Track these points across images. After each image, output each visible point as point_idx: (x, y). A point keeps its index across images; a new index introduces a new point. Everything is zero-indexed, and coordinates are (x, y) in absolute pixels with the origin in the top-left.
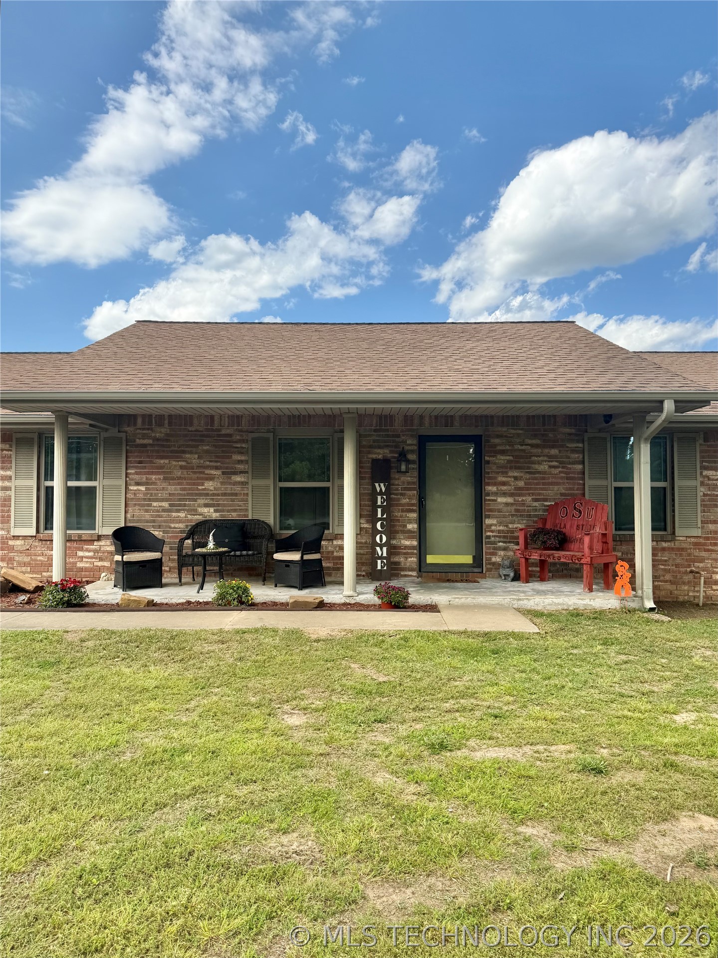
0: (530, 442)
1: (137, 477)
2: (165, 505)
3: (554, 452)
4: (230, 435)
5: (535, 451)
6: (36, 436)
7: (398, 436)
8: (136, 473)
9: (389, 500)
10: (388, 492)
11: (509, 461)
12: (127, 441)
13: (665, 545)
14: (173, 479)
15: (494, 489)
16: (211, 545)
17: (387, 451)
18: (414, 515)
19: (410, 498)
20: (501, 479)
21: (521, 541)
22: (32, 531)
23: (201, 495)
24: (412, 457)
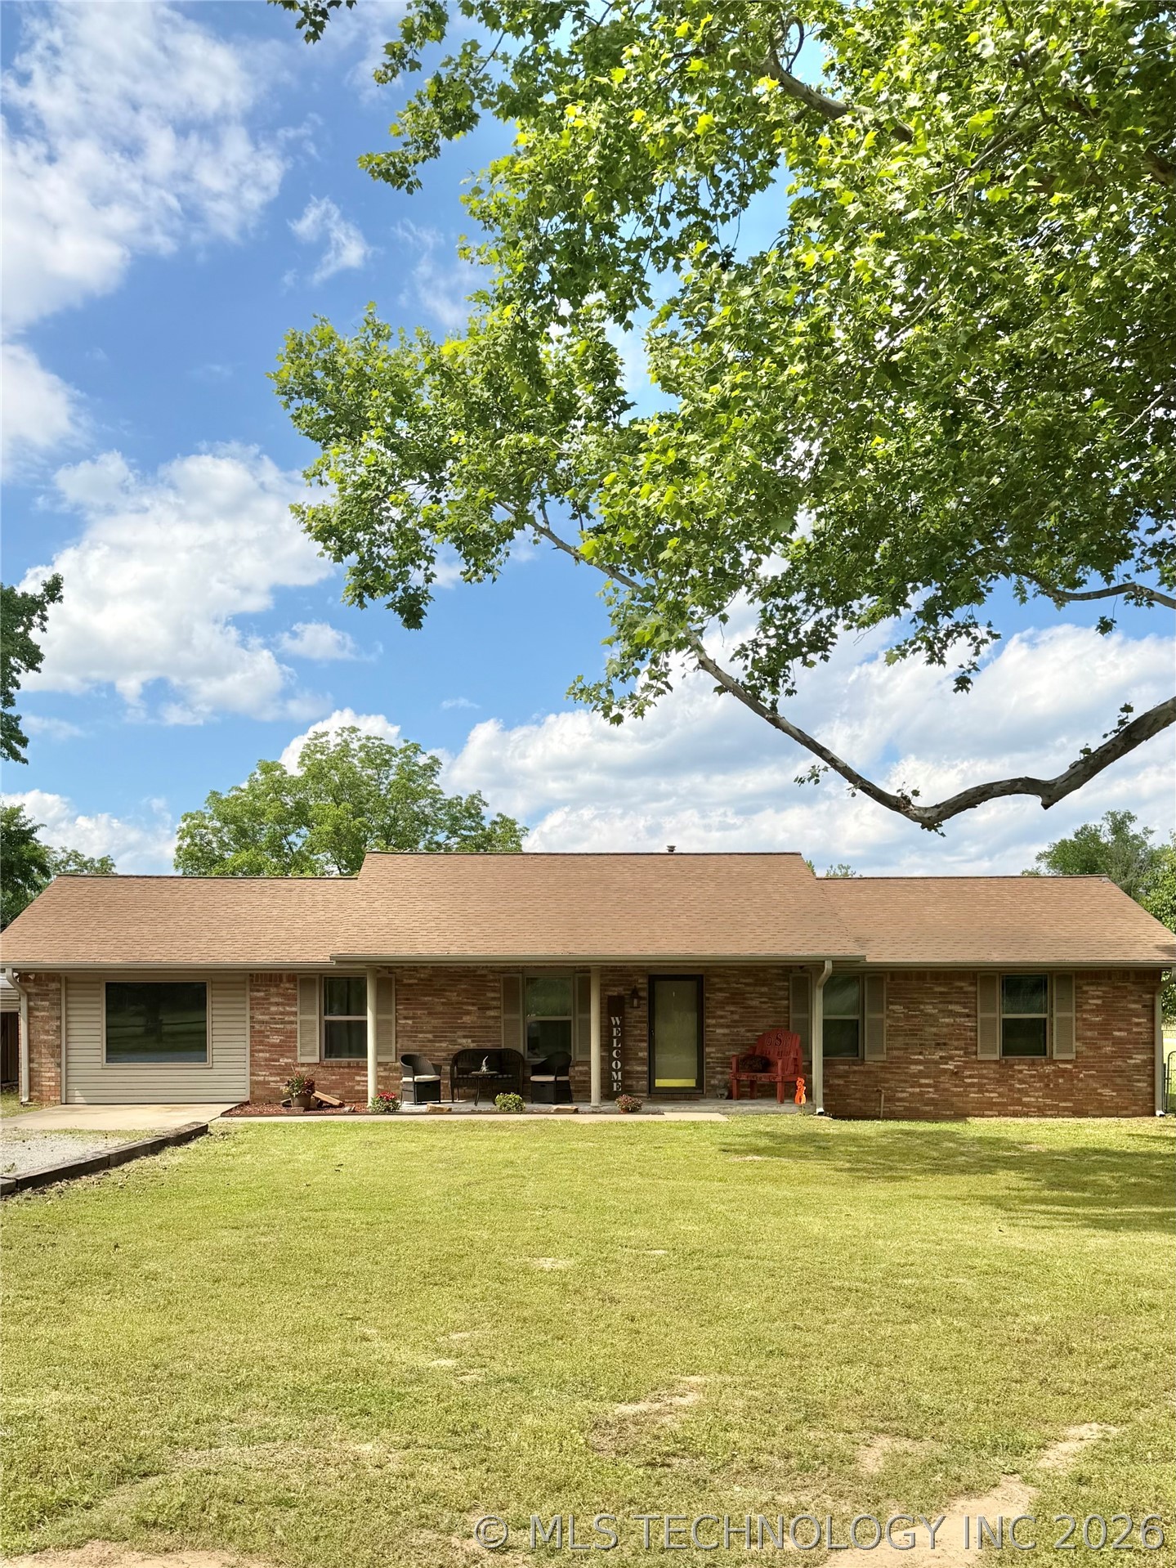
0: (742, 980)
1: (405, 1012)
2: (430, 1036)
3: (764, 989)
4: (485, 976)
5: (748, 989)
6: (317, 977)
7: (631, 976)
8: (405, 1009)
9: (623, 1031)
10: (622, 1025)
11: (726, 998)
12: (396, 981)
13: (856, 1068)
14: (436, 1014)
15: (714, 1022)
16: (484, 1069)
17: (621, 989)
18: (645, 1045)
19: (641, 1030)
20: (720, 1013)
21: (734, 1066)
22: (316, 1059)
23: (460, 1027)
24: (644, 994)
